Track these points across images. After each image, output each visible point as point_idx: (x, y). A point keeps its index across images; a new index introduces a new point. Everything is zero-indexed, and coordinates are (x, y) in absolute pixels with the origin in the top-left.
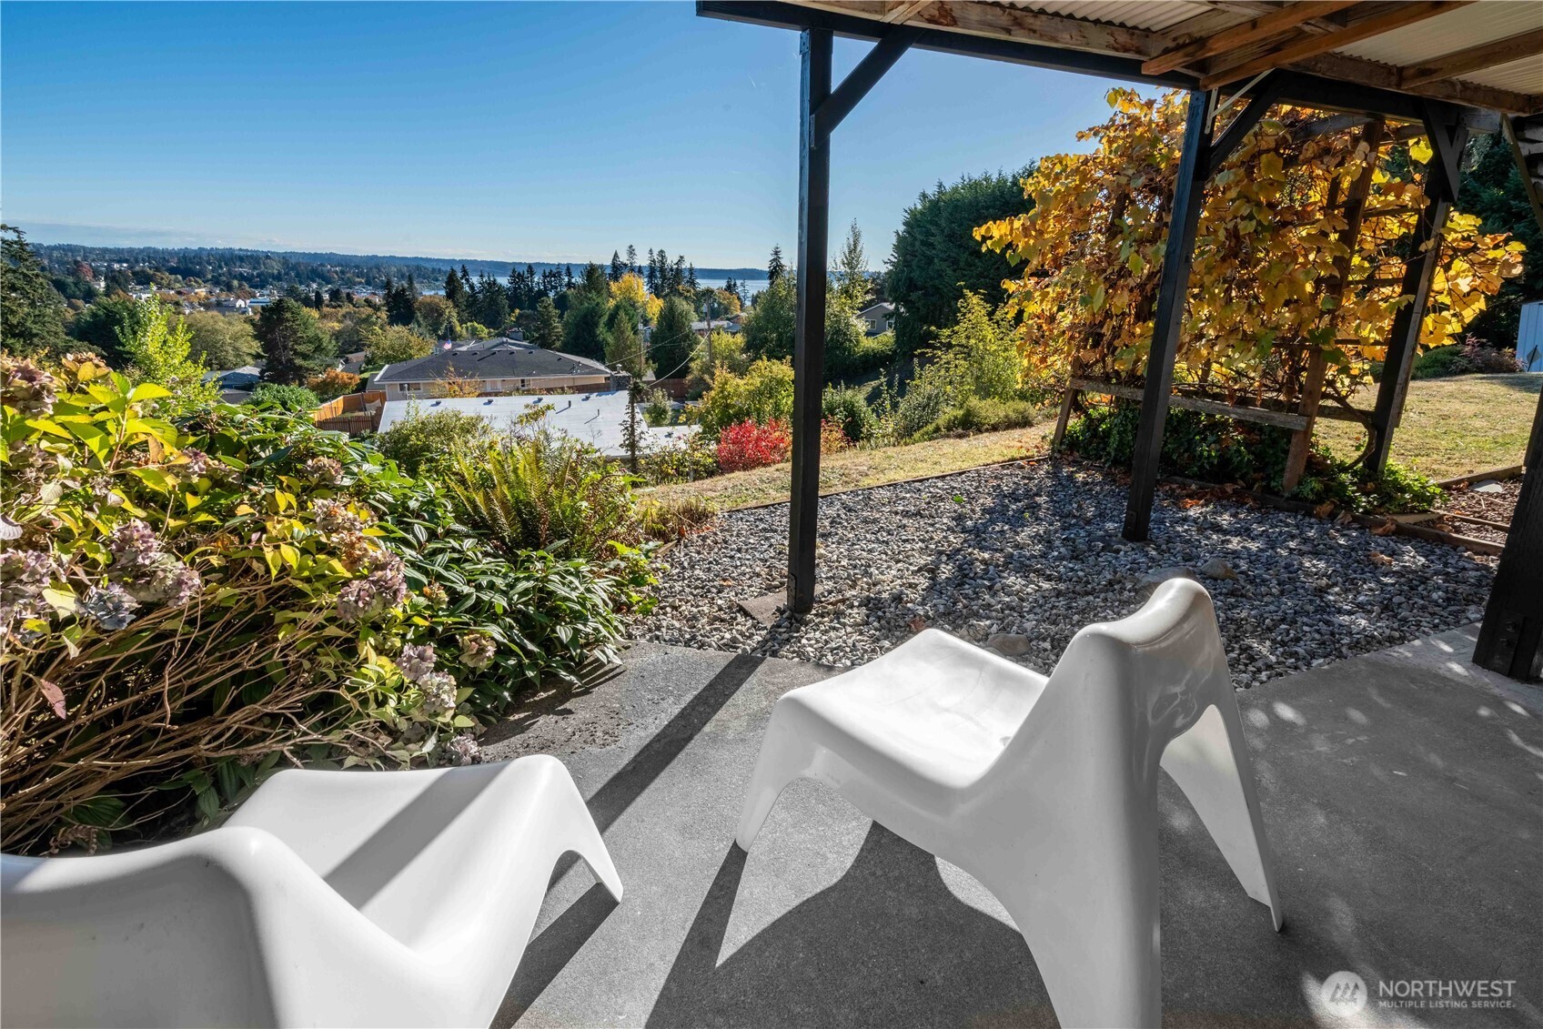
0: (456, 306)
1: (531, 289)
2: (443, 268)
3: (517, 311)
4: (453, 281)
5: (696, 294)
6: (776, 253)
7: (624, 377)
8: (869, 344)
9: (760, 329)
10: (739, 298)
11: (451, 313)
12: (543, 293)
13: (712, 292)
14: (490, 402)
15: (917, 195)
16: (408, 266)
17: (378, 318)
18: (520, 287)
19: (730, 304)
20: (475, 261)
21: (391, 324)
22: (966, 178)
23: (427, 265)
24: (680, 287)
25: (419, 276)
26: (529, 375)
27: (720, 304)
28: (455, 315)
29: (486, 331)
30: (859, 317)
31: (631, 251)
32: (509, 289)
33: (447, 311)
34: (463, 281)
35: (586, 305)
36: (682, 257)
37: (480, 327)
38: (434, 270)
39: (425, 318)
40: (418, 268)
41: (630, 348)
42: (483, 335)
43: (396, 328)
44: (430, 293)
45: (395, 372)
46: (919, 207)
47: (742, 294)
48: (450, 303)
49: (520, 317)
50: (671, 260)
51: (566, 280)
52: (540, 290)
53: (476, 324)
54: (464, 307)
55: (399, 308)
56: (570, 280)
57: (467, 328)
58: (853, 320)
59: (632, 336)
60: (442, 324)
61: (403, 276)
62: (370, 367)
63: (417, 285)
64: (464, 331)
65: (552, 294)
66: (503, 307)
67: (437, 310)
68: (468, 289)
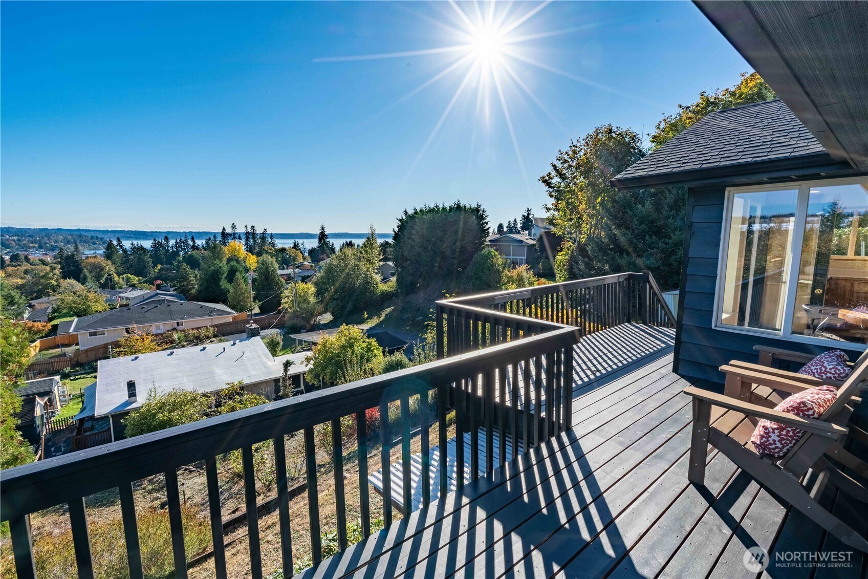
0: (114, 263)
1: (167, 251)
2: (99, 236)
3: (159, 266)
4: (111, 248)
5: (276, 251)
6: (323, 229)
7: (255, 328)
8: (383, 287)
9: (324, 283)
10: (301, 252)
11: (109, 267)
12: (176, 254)
13: (285, 249)
14: (172, 353)
15: (403, 211)
16: (72, 235)
17: (54, 274)
18: (159, 250)
19: (296, 256)
20: (123, 231)
21: (64, 277)
22: (427, 205)
23: (86, 234)
24: (266, 247)
25: (81, 241)
26: (182, 319)
27: (290, 256)
28: (113, 269)
29: (137, 279)
30: (376, 273)
31: (233, 226)
32: (152, 251)
33: (107, 267)
34: (118, 247)
35: (213, 268)
36: (265, 230)
37: (132, 277)
38: (92, 237)
39: (90, 272)
40: (80, 236)
41: (244, 294)
42: (135, 282)
43: (68, 281)
44: (92, 254)
45: (85, 324)
46: (404, 217)
47: (302, 249)
48: (109, 262)
49: (161, 269)
50: (259, 231)
51: (192, 244)
52: (173, 251)
53: (129, 275)
54: (120, 265)
55: (70, 267)
56: (194, 244)
57: (123, 278)
58: (374, 275)
59: (245, 287)
60: (103, 276)
61: (69, 242)
62: (56, 314)
63: (81, 248)
64: (121, 280)
65: (181, 254)
66: (149, 263)
67: (99, 267)
68: (121, 252)
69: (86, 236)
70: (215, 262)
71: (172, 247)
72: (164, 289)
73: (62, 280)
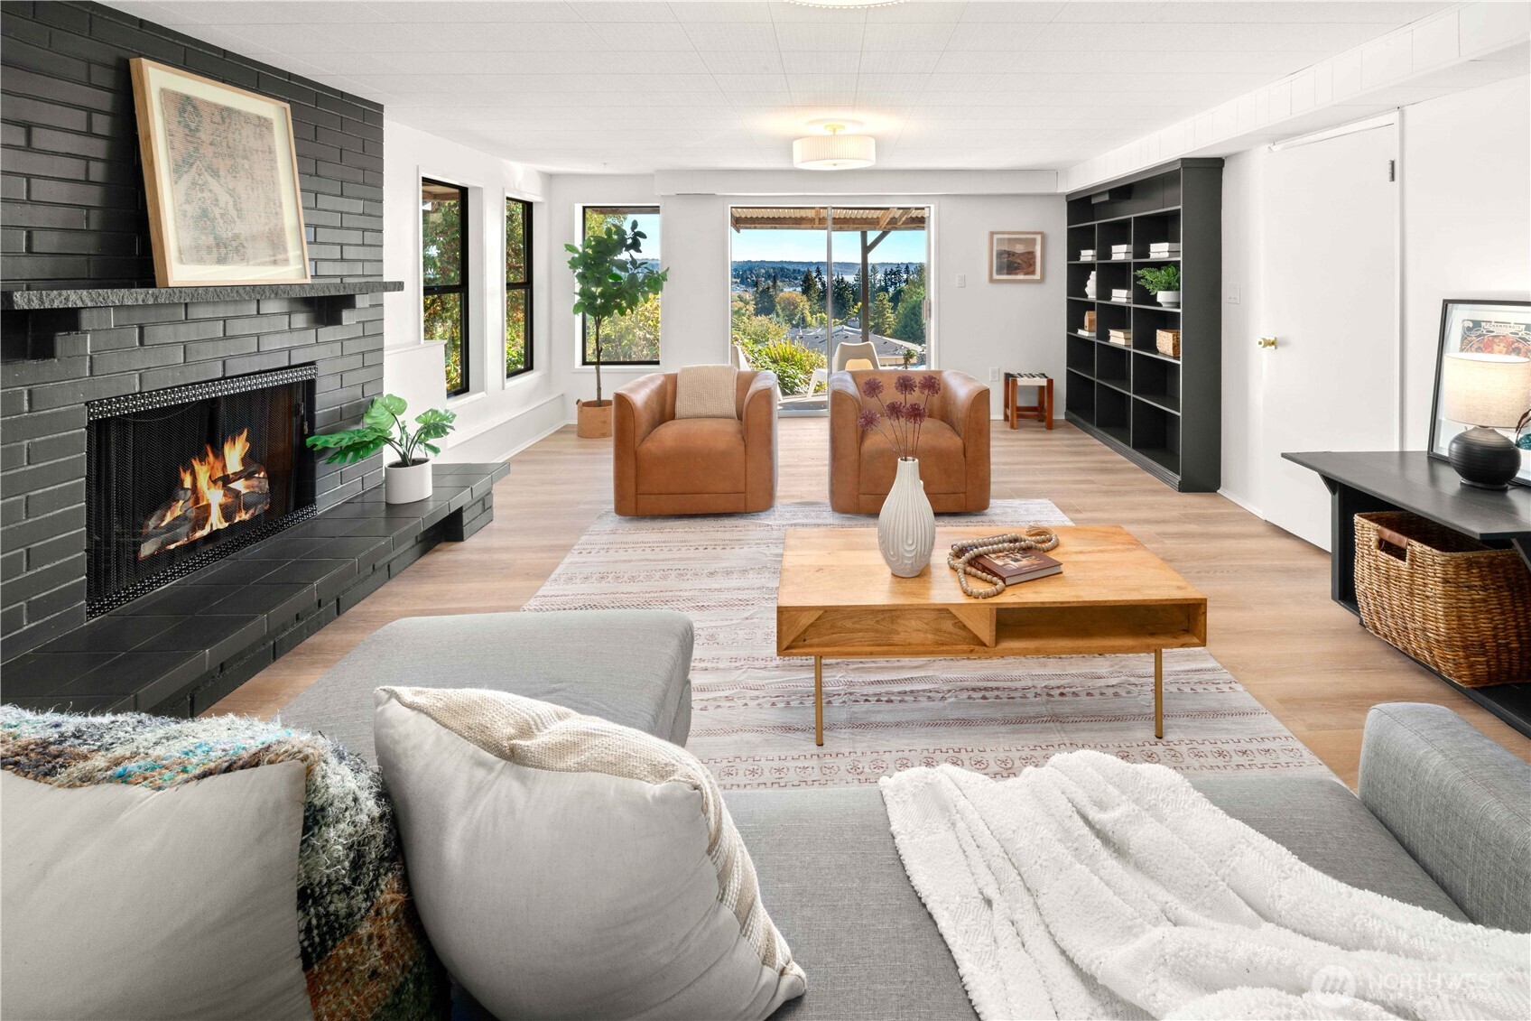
0: (809, 300)
1: (873, 286)
2: (802, 269)
3: (858, 304)
4: (809, 279)
11: (805, 306)
12: (883, 289)
16: (774, 269)
17: (747, 310)
18: (864, 284)
21: (756, 315)
23: (789, 267)
25: (782, 276)
28: (808, 307)
32: (854, 285)
33: (801, 304)
34: (817, 280)
37: (827, 316)
38: (794, 271)
39: (783, 310)
40: (782, 269)
42: (829, 323)
43: (760, 318)
48: (805, 298)
51: (905, 277)
52: (881, 286)
53: (824, 315)
54: (815, 301)
55: (764, 302)
57: (816, 318)
60: (796, 315)
61: (769, 276)
63: (779, 284)
64: (814, 320)
65: (890, 290)
66: (849, 301)
67: (793, 304)
68: (820, 286)
69: (788, 270)
70: (918, 291)
71: (880, 280)
72: (852, 324)
73: (753, 318)
